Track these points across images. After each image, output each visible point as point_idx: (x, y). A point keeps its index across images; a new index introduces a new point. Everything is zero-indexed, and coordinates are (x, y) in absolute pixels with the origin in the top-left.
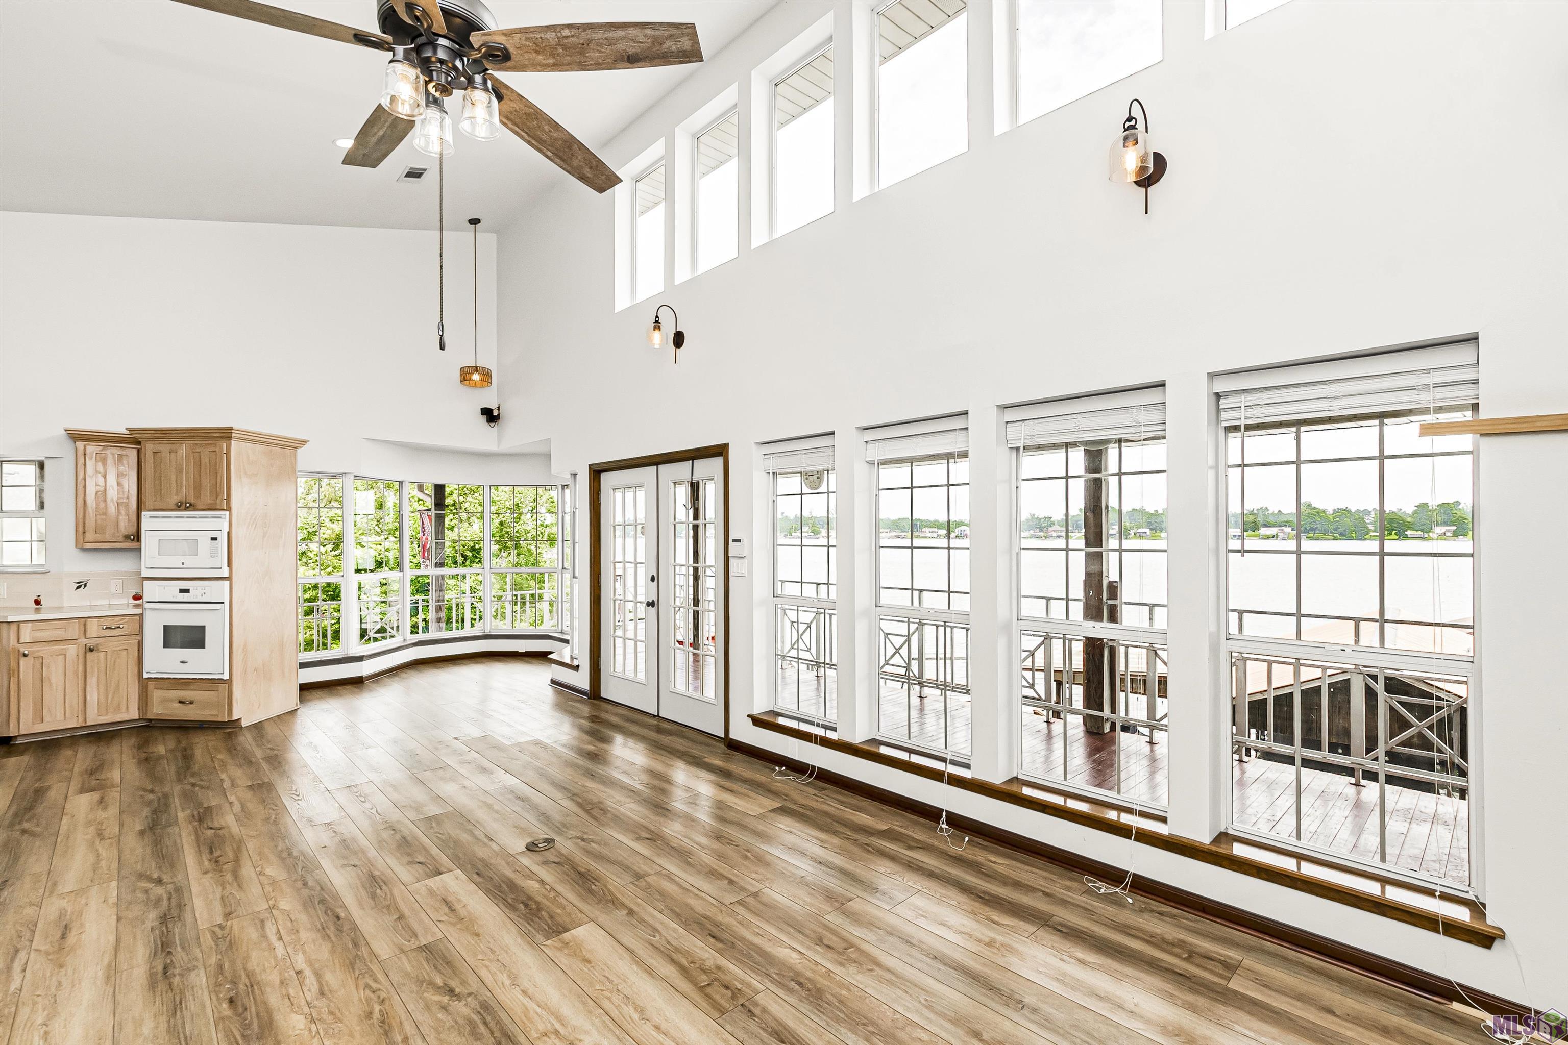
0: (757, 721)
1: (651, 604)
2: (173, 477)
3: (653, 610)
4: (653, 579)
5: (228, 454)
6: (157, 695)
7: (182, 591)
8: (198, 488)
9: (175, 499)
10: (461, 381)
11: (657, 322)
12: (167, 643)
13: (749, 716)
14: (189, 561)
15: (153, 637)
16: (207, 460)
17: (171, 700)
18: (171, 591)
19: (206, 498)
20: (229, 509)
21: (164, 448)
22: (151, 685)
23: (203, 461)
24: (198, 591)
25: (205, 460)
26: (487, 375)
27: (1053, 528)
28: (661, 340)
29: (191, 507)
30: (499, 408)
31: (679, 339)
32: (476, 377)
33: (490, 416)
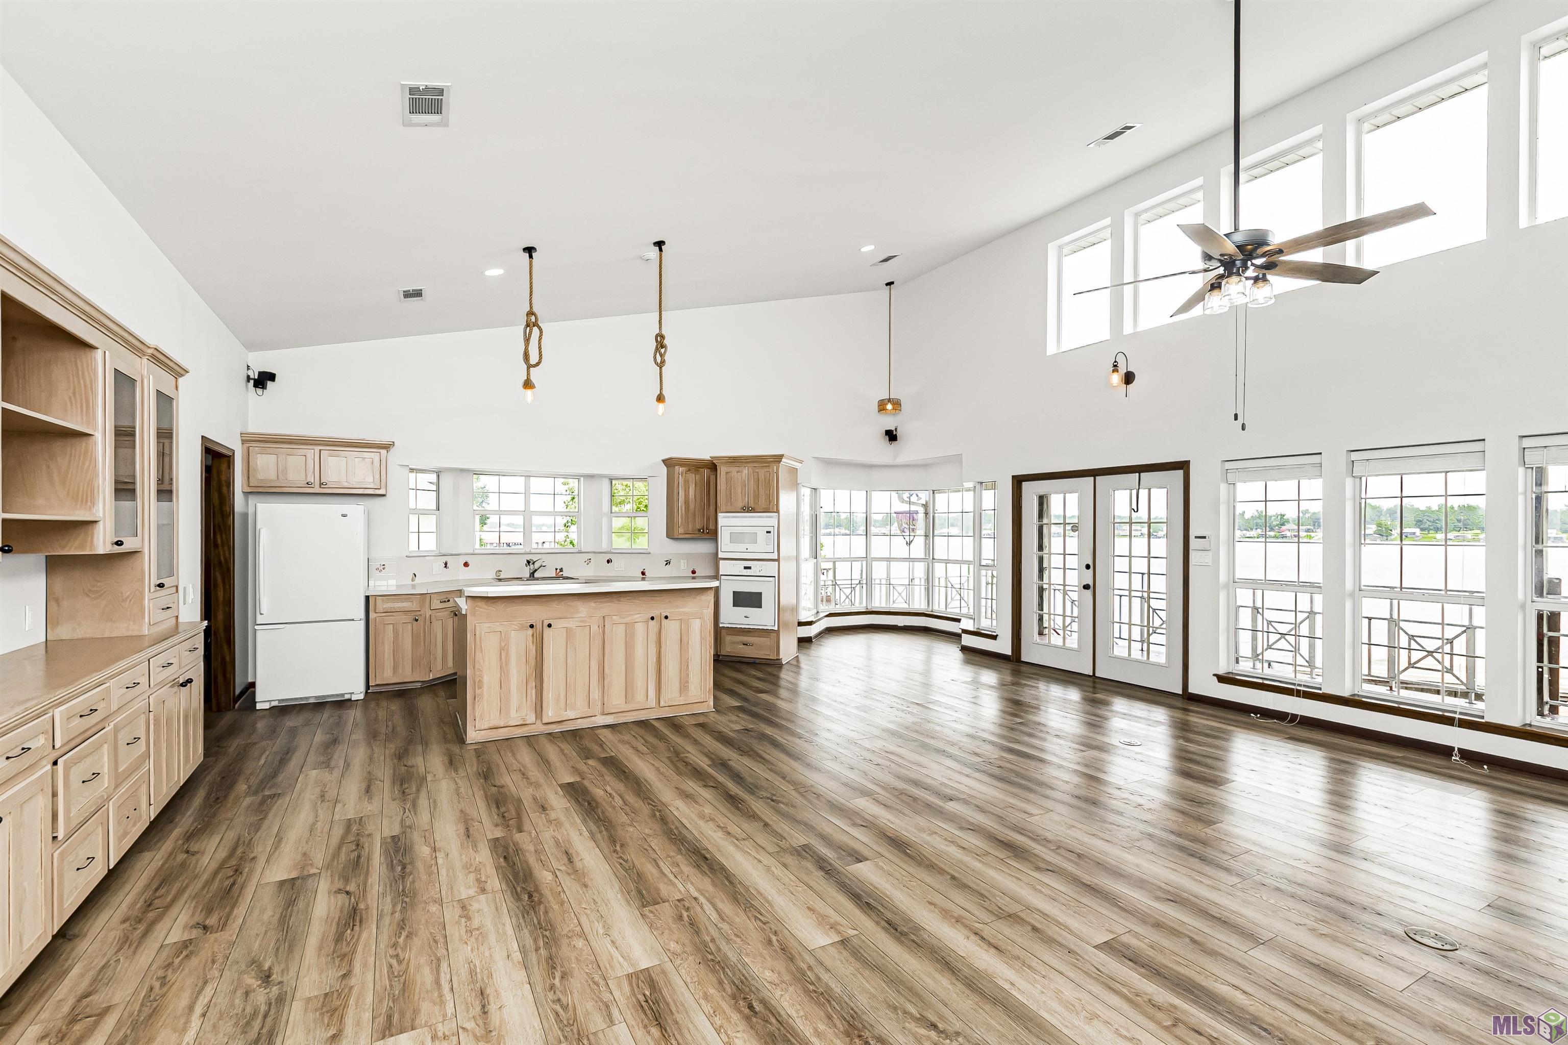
0: (1222, 679)
1: (1086, 587)
2: (740, 490)
3: (1089, 593)
4: (1088, 567)
5: (777, 473)
6: (728, 639)
7: (746, 568)
8: (757, 496)
9: (740, 505)
10: (880, 411)
11: (1115, 366)
12: (736, 604)
13: (1214, 675)
14: (751, 547)
15: (726, 599)
16: (763, 477)
17: (738, 643)
18: (738, 567)
19: (762, 503)
20: (778, 511)
21: (734, 470)
22: (724, 632)
23: (760, 479)
24: (756, 568)
25: (762, 477)
26: (897, 404)
27: (1287, 526)
28: (1116, 379)
29: (753, 510)
30: (896, 429)
31: (1129, 378)
32: (889, 407)
33: (891, 436)
